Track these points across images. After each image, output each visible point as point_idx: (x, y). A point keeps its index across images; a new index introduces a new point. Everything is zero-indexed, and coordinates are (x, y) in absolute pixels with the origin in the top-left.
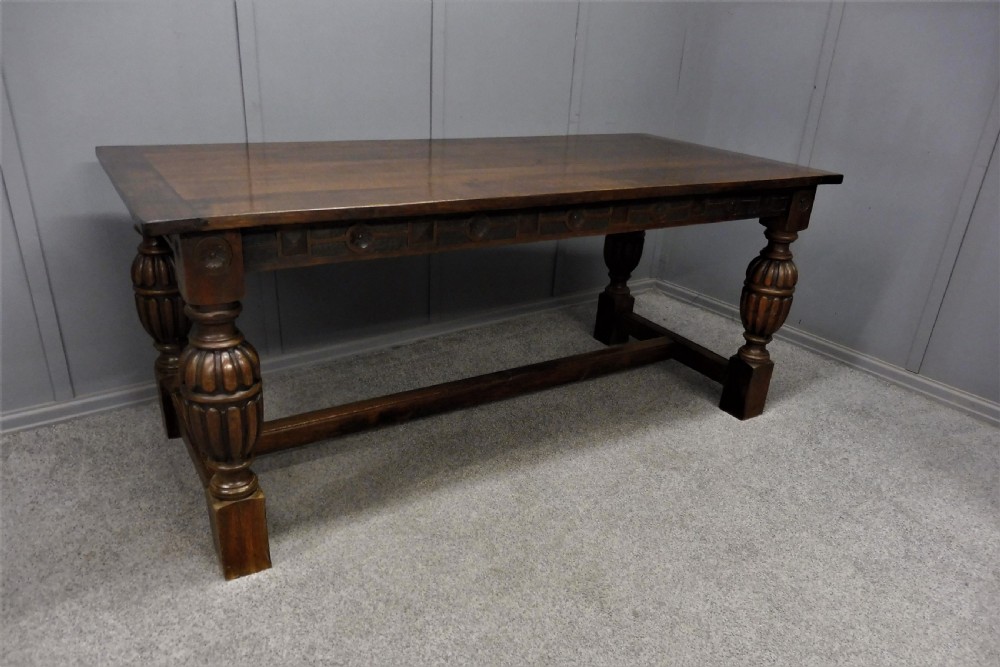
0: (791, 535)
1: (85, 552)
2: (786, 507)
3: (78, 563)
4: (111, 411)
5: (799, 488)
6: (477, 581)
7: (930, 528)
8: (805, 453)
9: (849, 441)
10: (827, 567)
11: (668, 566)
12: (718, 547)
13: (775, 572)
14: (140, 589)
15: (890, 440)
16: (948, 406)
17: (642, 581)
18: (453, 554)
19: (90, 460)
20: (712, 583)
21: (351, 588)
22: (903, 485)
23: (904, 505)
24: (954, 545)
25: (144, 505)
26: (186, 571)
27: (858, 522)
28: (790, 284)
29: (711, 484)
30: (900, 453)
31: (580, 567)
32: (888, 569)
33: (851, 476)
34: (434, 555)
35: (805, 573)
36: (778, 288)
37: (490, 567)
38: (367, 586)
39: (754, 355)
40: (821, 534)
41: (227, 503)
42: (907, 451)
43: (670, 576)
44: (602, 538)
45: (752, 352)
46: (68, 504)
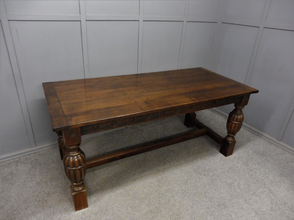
0: (237, 200)
1: (38, 200)
2: (236, 190)
3: (36, 203)
4: (46, 150)
5: (241, 183)
6: (145, 215)
7: (279, 199)
8: (244, 169)
9: (257, 166)
10: (247, 212)
11: (200, 211)
12: (215, 204)
13: (231, 214)
14: (52, 213)
15: (270, 165)
16: (289, 152)
17: (192, 216)
18: (139, 204)
19: (40, 167)
20: (212, 217)
21: (109, 216)
22: (272, 182)
23: (272, 190)
24: (286, 206)
25: (54, 184)
26: (65, 208)
27: (258, 196)
28: (241, 120)
29: (215, 181)
30: (273, 170)
31: (174, 210)
32: (265, 214)
33: (257, 179)
34: (133, 204)
35: (240, 214)
36: (238, 122)
37: (149, 209)
38: (114, 215)
39: (230, 139)
40: (246, 200)
41: (76, 193)
42: (275, 169)
43: (200, 215)
44: (182, 200)
45: (230, 138)
46: (34, 182)
